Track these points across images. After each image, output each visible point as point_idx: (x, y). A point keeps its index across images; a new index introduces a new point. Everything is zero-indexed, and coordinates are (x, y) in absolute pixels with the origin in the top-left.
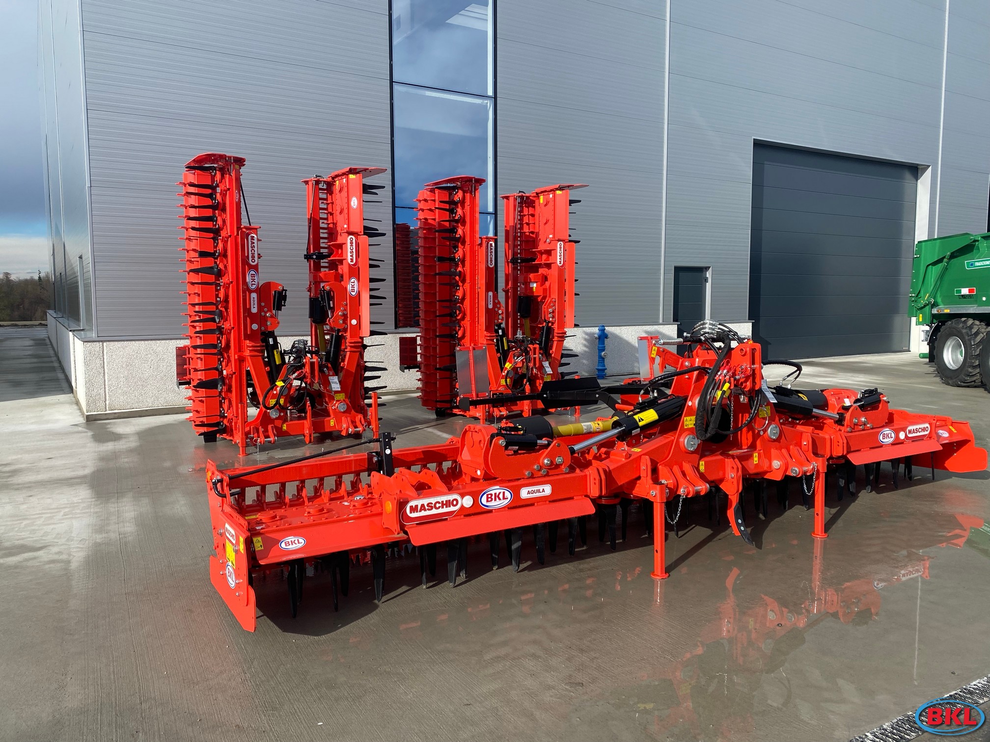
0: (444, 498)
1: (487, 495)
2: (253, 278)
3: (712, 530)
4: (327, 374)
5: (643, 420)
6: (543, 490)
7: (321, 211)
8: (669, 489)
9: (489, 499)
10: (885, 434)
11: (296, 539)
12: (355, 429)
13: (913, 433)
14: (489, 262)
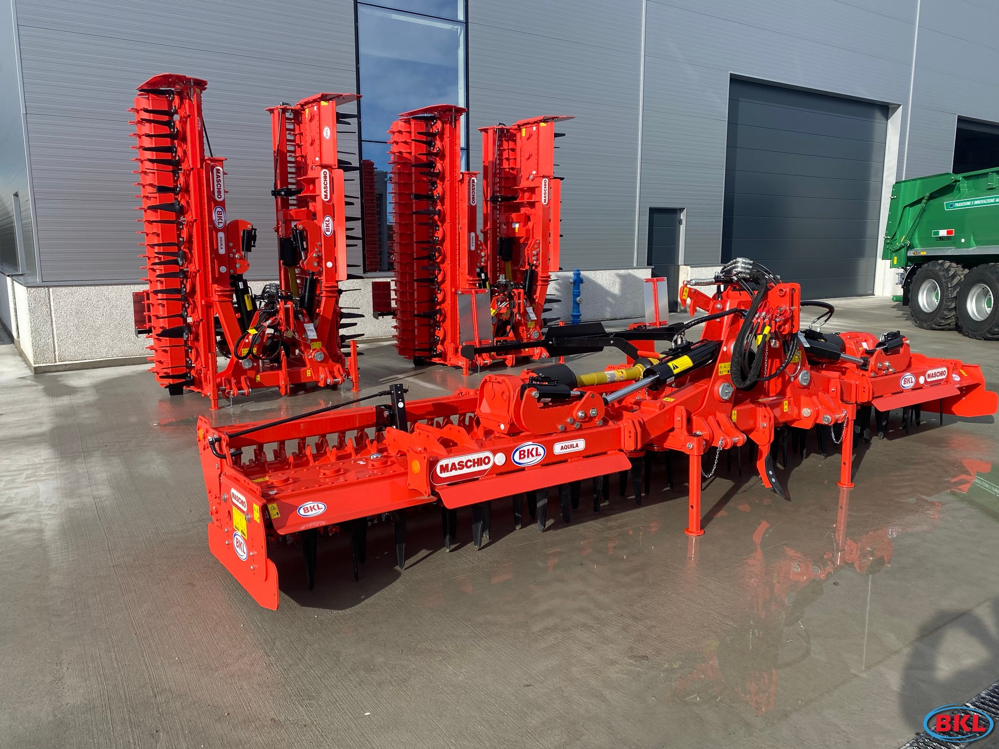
0: (475, 456)
1: (520, 452)
2: (220, 216)
3: (733, 482)
4: (302, 320)
5: (677, 367)
6: (577, 445)
7: (288, 143)
8: (706, 440)
9: (522, 456)
10: (906, 379)
11: (316, 504)
12: (334, 380)
13: (932, 377)
14: (471, 200)
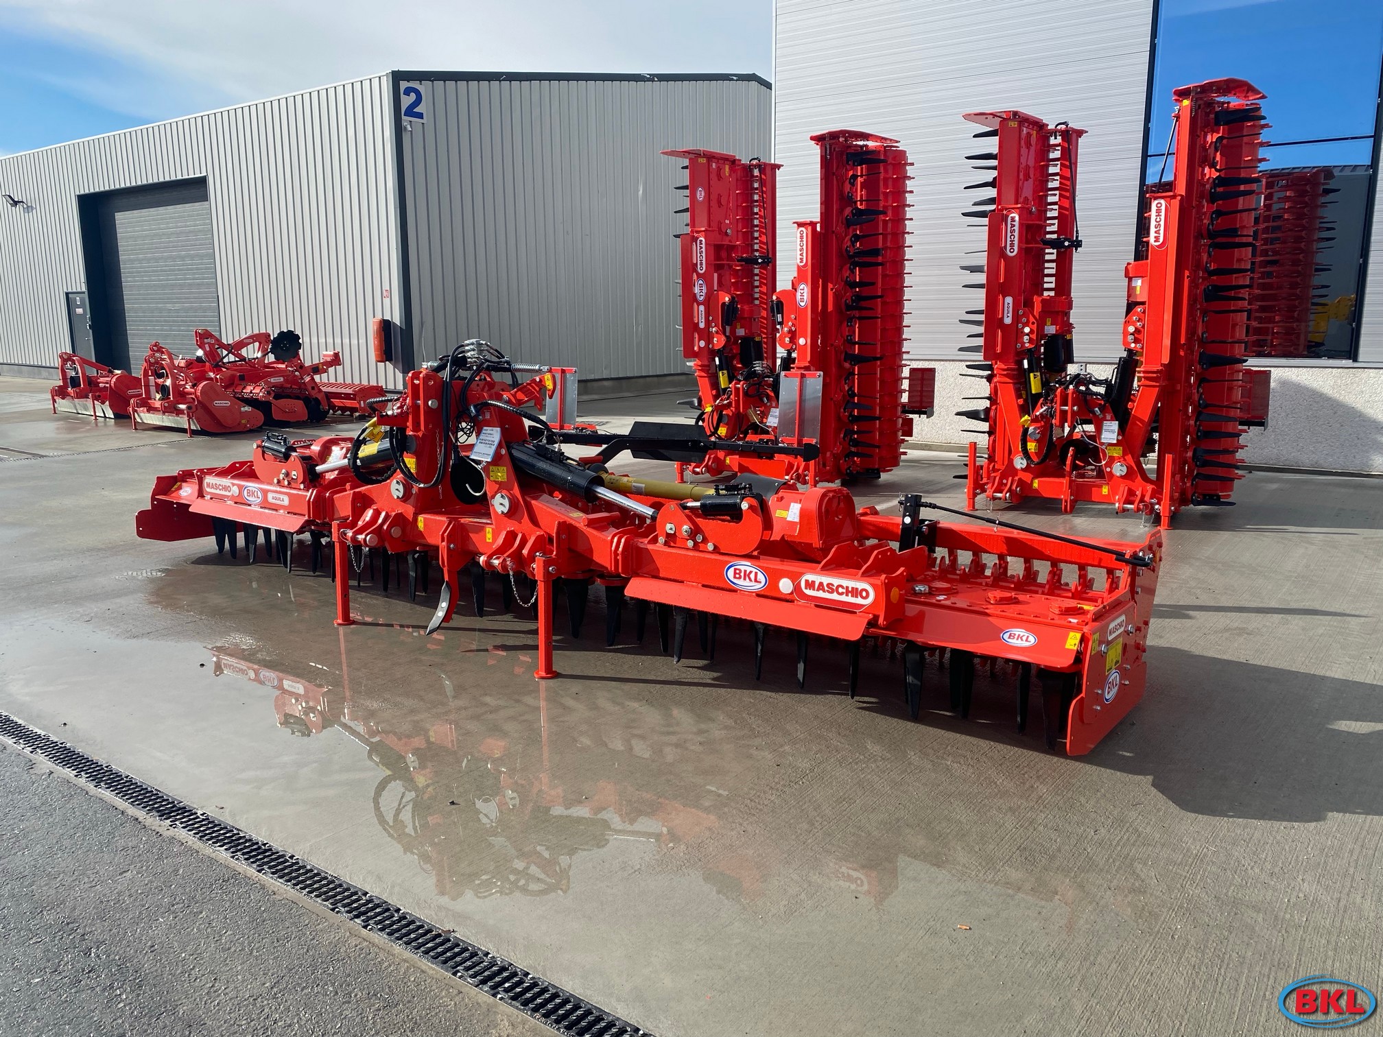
0: (223, 483)
1: (248, 490)
6: (283, 500)
9: (249, 494)
10: (739, 569)
13: (818, 590)
14: (1008, 248)
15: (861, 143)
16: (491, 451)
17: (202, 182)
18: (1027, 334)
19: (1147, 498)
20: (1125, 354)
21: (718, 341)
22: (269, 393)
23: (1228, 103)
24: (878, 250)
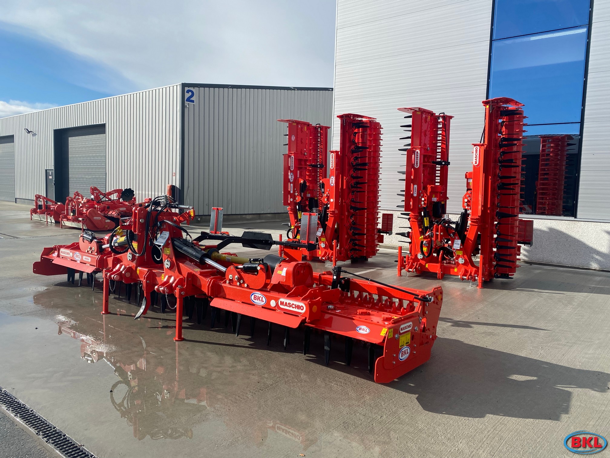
0: (67, 251)
1: (76, 255)
6: (89, 259)
10: (256, 296)
13: (285, 306)
14: (415, 164)
15: (360, 119)
16: (164, 241)
17: (103, 126)
18: (423, 201)
19: (473, 274)
20: (464, 211)
21: (298, 199)
22: (118, 215)
23: (508, 107)
24: (366, 163)
